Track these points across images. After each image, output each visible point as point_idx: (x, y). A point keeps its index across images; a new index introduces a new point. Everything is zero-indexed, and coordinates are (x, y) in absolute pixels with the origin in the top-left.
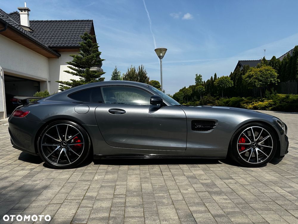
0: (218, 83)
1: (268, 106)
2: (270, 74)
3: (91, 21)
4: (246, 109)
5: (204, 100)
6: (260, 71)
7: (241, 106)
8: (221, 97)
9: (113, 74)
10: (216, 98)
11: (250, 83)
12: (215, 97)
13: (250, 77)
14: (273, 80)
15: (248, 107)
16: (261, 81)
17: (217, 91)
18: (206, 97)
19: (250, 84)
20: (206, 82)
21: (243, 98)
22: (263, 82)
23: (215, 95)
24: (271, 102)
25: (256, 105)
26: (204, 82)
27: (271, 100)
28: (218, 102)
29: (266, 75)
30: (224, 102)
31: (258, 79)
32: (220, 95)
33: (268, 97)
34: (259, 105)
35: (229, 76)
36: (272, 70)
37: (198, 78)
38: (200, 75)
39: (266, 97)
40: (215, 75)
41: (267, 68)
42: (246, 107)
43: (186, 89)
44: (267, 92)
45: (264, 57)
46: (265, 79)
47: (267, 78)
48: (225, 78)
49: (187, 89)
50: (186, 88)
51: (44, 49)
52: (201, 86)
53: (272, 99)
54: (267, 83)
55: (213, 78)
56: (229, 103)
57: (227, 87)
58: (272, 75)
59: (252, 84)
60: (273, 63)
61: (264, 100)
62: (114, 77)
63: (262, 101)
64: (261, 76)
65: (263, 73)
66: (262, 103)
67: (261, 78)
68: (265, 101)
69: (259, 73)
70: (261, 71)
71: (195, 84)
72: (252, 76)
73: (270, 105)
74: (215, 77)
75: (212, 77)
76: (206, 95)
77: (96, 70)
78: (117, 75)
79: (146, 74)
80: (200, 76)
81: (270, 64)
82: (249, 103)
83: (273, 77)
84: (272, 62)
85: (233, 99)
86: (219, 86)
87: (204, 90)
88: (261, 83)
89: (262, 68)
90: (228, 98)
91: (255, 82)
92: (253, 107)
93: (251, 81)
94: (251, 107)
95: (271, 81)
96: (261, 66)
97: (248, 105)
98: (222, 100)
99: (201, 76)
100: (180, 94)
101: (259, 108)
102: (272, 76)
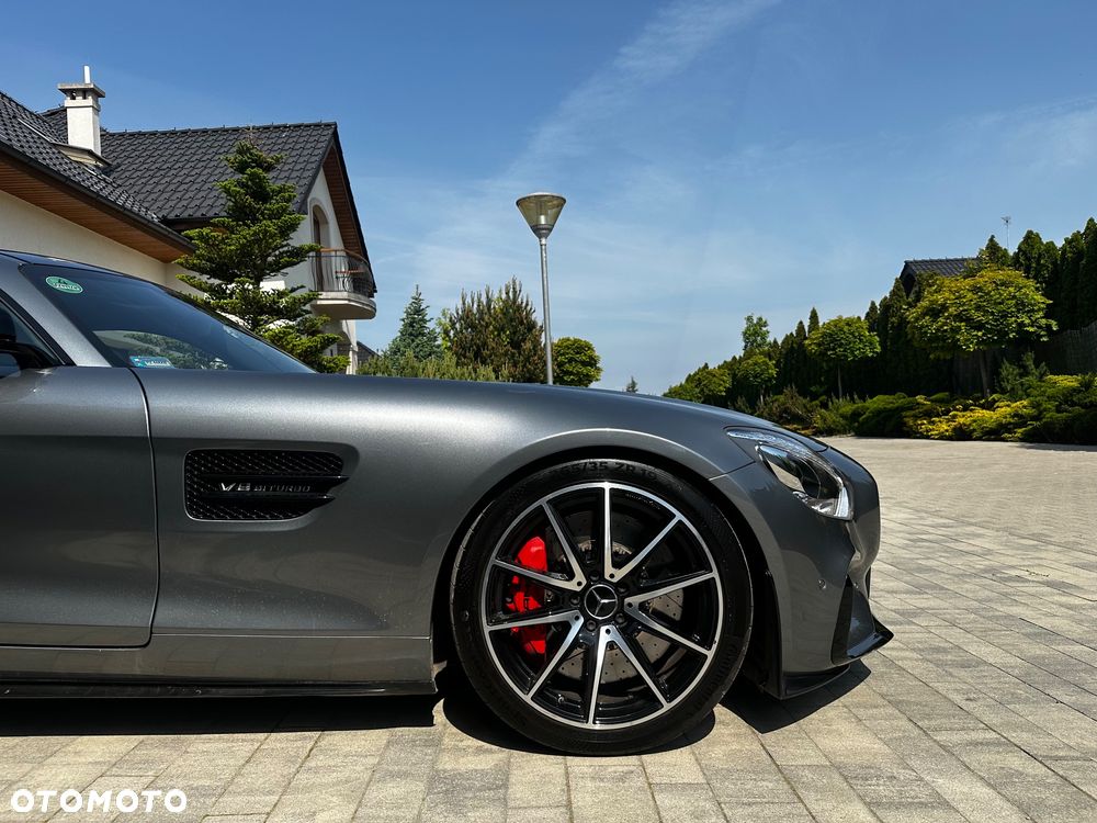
0: (819, 345)
1: (1010, 423)
2: (1014, 297)
3: (328, 125)
4: (928, 437)
5: (771, 409)
6: (976, 289)
7: (905, 429)
8: (834, 398)
9: (404, 316)
10: (817, 402)
11: (939, 337)
12: (814, 397)
13: (935, 312)
14: (1027, 321)
15: (933, 430)
16: (980, 326)
17: (821, 376)
18: (782, 398)
19: (935, 338)
20: (780, 342)
21: (920, 398)
22: (988, 331)
23: (813, 389)
24: (1025, 407)
25: (962, 420)
26: (775, 342)
27: (1025, 403)
28: (822, 417)
29: (1000, 303)
30: (842, 416)
31: (968, 320)
32: (832, 391)
33: (1013, 389)
34: (975, 421)
35: (863, 319)
36: (1021, 281)
37: (754, 333)
38: (760, 319)
39: (1003, 391)
40: (814, 317)
41: (1001, 277)
42: (927, 431)
43: (710, 373)
44: (1008, 370)
45: (993, 237)
46: (996, 320)
47: (1005, 315)
48: (848, 324)
49: (712, 374)
50: (711, 367)
51: (135, 226)
52: (761, 359)
53: (1028, 396)
54: (1003, 334)
55: (807, 329)
56: (861, 419)
57: (855, 356)
58: (1023, 304)
59: (944, 341)
60: (1028, 259)
61: (995, 401)
62: (411, 325)
63: (990, 406)
64: (978, 308)
65: (987, 294)
66: (987, 413)
67: (978, 316)
68: (1001, 404)
69: (970, 295)
70: (980, 289)
71: (740, 353)
72: (944, 307)
73: (1020, 420)
74: (811, 323)
75: (801, 323)
76: (781, 393)
77: (346, 302)
78: (420, 320)
79: (528, 314)
80: (762, 323)
81: (1018, 261)
82: (938, 415)
83: (1028, 312)
84: (1024, 253)
85: (878, 402)
86: (823, 354)
87: (773, 372)
88: (980, 334)
89: (982, 276)
90: (860, 398)
91: (956, 330)
92: (954, 429)
93: (938, 330)
94: (947, 431)
95: (1022, 325)
96: (980, 269)
97: (933, 423)
98: (838, 409)
99: (765, 325)
100: (685, 390)
101: (975, 435)
102: (1021, 305)
